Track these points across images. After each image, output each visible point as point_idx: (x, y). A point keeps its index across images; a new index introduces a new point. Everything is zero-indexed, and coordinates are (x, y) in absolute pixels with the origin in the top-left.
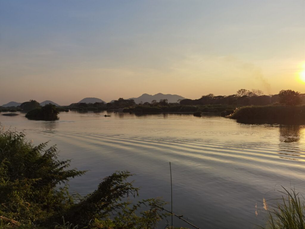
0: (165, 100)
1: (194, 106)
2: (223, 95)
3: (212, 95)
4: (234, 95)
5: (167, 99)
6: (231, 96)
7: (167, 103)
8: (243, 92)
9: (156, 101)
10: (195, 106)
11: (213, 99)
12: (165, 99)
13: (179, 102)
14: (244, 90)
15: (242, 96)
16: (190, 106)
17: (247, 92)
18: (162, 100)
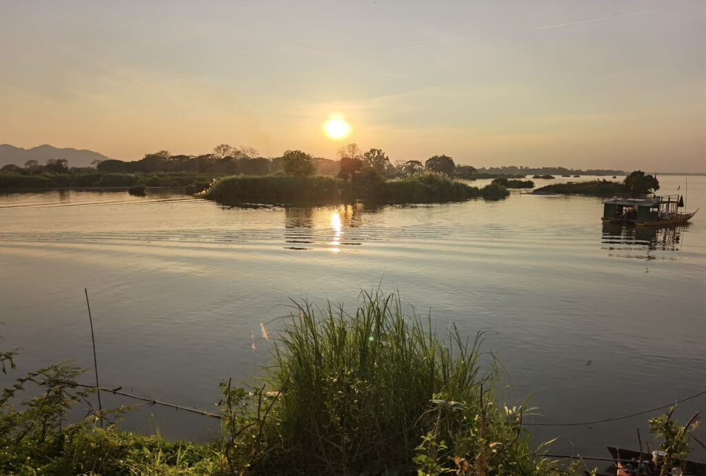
1: (129, 175)
2: (187, 155)
3: (166, 152)
4: (209, 155)
5: (66, 159)
6: (203, 156)
7: (67, 168)
8: (224, 150)
9: (36, 162)
10: (133, 175)
11: (169, 162)
12: (61, 158)
13: (95, 166)
14: (227, 146)
15: (223, 157)
16: (121, 174)
17: (232, 150)
18: (52, 160)
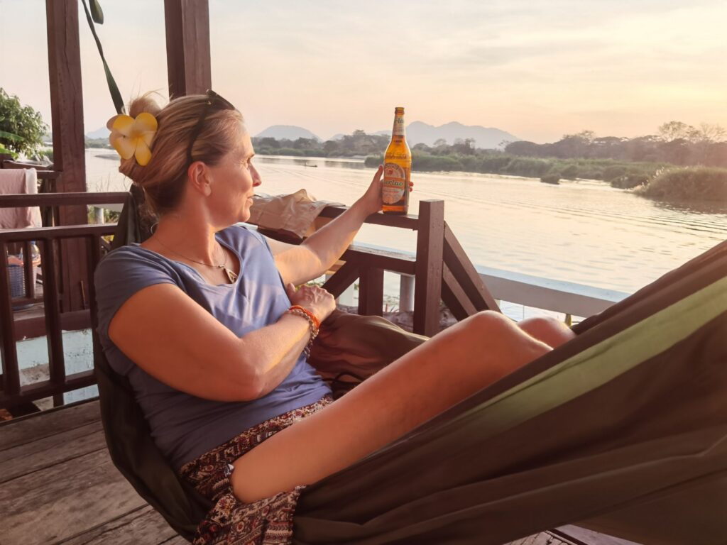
0: (470, 141)
1: (542, 160)
2: (619, 136)
3: (591, 132)
4: (650, 137)
5: (475, 139)
6: (641, 138)
7: (474, 149)
8: (674, 129)
9: (445, 141)
10: (546, 161)
11: (593, 145)
12: (470, 138)
13: (502, 148)
14: (679, 124)
15: (670, 140)
16: (533, 159)
17: (686, 129)
18: (460, 140)
